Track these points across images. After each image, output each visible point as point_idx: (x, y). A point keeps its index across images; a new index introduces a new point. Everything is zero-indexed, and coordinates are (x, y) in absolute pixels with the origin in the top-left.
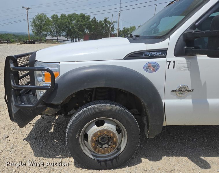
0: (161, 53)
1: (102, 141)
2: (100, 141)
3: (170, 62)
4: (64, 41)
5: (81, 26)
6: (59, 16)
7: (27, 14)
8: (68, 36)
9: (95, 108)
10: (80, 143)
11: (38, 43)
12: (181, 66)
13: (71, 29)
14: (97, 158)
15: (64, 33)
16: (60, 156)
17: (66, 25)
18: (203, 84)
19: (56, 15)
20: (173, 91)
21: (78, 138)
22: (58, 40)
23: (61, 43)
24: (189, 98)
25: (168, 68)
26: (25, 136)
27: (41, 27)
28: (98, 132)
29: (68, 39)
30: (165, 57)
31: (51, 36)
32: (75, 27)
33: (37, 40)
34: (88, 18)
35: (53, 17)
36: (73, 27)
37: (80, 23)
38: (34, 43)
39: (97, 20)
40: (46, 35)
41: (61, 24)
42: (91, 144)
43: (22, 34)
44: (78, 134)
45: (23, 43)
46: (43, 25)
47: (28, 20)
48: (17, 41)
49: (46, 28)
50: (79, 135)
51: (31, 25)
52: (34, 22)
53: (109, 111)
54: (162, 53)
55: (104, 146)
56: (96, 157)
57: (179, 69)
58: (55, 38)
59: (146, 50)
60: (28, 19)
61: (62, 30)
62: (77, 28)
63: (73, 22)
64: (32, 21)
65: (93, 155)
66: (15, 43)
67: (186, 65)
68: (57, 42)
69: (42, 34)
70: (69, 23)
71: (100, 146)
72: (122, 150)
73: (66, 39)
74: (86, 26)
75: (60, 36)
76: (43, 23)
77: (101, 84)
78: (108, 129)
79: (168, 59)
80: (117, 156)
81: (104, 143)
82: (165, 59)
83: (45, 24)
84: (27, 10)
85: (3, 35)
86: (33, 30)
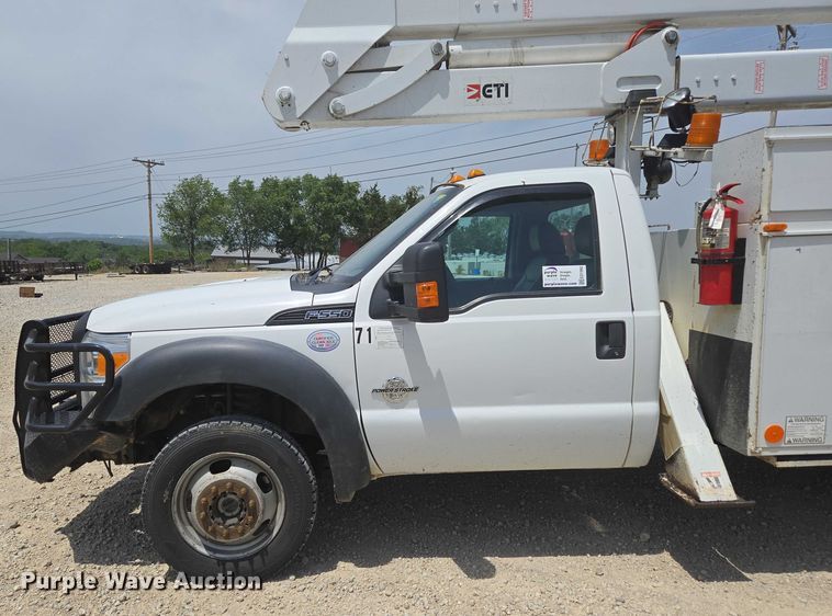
0: (342, 312)
1: (227, 511)
2: (222, 511)
3: (360, 329)
4: (272, 261)
5: (327, 213)
6: (257, 185)
7: (149, 180)
8: (283, 247)
9: (206, 430)
10: (176, 516)
11: (180, 272)
12: (384, 338)
13: (295, 223)
14: (218, 555)
15: (271, 237)
16: (138, 561)
17: (279, 213)
18: (435, 375)
20: (374, 390)
21: (170, 501)
22: (249, 258)
23: (262, 269)
24: (413, 406)
25: (358, 342)
26: (63, 524)
27: (192, 219)
28: (212, 484)
29: (284, 255)
30: (351, 320)
31: (226, 247)
32: (309, 219)
33: (176, 264)
34: (350, 188)
35: (234, 186)
36: (300, 219)
37: (323, 206)
38: (169, 272)
39: (382, 196)
40: (211, 246)
41: (261, 209)
42: (198, 515)
43: (132, 240)
44: (167, 493)
45: (130, 271)
46: (201, 214)
47: (150, 198)
48: (110, 263)
49: (210, 224)
50: (171, 496)
51: (160, 216)
52: (170, 206)
53: (237, 437)
54: (345, 313)
55: (229, 522)
56: (215, 551)
57: (381, 344)
58: (239, 253)
59: (313, 306)
60: (150, 195)
61: (265, 229)
62: (315, 220)
63: (302, 203)
64: (162, 202)
65: (207, 548)
66: (103, 272)
67: (394, 337)
68: (249, 265)
69: (195, 243)
70: (288, 206)
71: (220, 520)
72: (274, 534)
73: (277, 256)
74: (344, 214)
75: (257, 245)
76: (200, 206)
77: (214, 377)
78: (235, 477)
79: (357, 325)
80: (265, 548)
81: (230, 515)
82: (349, 325)
83: (205, 211)
84: (149, 166)
85: (67, 245)
86: (167, 231)
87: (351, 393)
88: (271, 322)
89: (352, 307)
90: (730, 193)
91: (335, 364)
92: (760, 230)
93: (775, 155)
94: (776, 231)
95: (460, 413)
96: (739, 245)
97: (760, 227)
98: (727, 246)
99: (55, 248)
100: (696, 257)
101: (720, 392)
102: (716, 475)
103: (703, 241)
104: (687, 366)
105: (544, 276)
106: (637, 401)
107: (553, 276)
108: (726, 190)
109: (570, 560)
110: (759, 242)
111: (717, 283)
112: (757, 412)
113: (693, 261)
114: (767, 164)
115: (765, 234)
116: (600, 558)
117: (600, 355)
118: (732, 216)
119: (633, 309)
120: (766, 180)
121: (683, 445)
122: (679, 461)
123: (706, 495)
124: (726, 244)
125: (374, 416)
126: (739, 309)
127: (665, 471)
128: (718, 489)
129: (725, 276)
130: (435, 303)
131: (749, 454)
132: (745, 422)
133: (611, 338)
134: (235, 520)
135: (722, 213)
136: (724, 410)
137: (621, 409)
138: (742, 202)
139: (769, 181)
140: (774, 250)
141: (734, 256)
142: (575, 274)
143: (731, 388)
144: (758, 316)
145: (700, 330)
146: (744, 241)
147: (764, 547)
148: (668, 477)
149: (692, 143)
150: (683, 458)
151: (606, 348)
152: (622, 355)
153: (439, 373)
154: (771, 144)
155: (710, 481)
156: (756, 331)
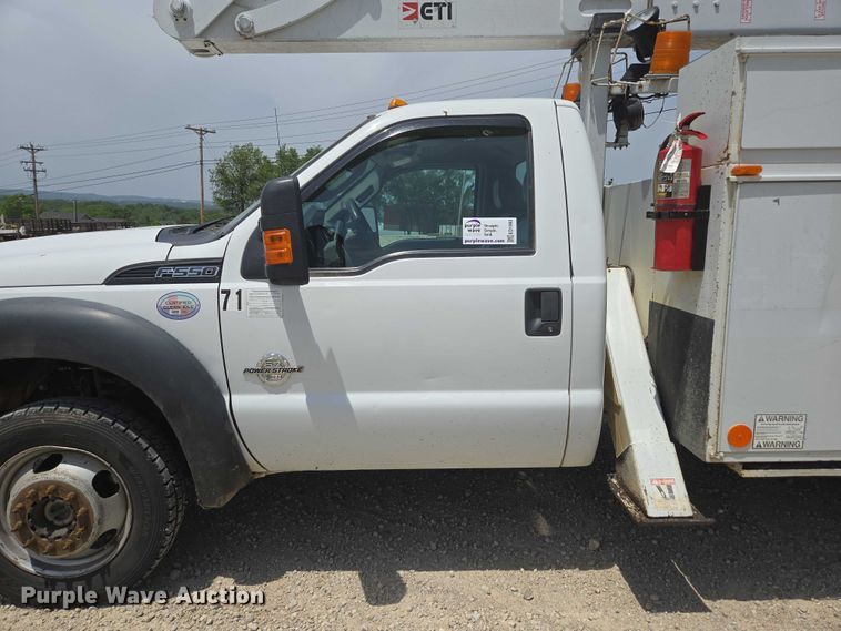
0: (205, 270)
1: (56, 518)
2: (49, 520)
3: (227, 292)
7: (201, 147)
9: (23, 418)
12: (257, 303)
18: (325, 355)
19: (293, 152)
20: (246, 371)
24: (297, 391)
25: (225, 308)
27: (242, 185)
30: (217, 279)
35: (281, 154)
43: (193, 204)
46: (251, 181)
47: (202, 164)
51: (212, 180)
52: (221, 172)
54: (209, 270)
55: (57, 533)
57: (254, 311)
59: (167, 262)
60: (202, 161)
64: (213, 168)
65: (34, 563)
67: (271, 303)
71: (44, 531)
72: (120, 547)
76: (250, 173)
78: (61, 478)
79: (224, 286)
80: (107, 566)
81: (60, 523)
82: (214, 286)
83: (254, 178)
84: (201, 134)
85: (132, 207)
86: (218, 196)
87: (216, 372)
88: (111, 281)
89: (219, 263)
90: (694, 126)
91: (194, 336)
92: (728, 174)
93: (750, 74)
94: (748, 175)
95: (356, 399)
96: (702, 194)
97: (728, 170)
98: (687, 195)
99: (121, 211)
100: (652, 209)
101: (679, 379)
102: (668, 482)
103: (659, 189)
104: (646, 344)
105: (465, 231)
106: (574, 388)
107: (476, 230)
108: (687, 122)
109: (498, 576)
110: (725, 189)
111: (674, 244)
112: (719, 408)
113: (649, 215)
114: (739, 87)
115: (733, 178)
116: (535, 574)
117: (529, 332)
118: (693, 156)
119: (572, 275)
120: (737, 107)
121: (633, 442)
122: (627, 462)
123: (656, 508)
124: (684, 193)
125: (246, 403)
126: (701, 276)
127: (614, 472)
128: (670, 502)
129: (684, 234)
130: (288, 259)
131: (708, 460)
132: (704, 420)
133: (543, 310)
134: (63, 531)
135: (679, 152)
136: (682, 402)
137: (556, 397)
138: (706, 137)
139: (740, 108)
140: (745, 201)
141: (696, 207)
142: (503, 229)
143: (691, 376)
144: (722, 285)
145: (661, 302)
146: (708, 188)
147: (732, 561)
148: (617, 478)
149: (656, 70)
150: (632, 458)
151: (538, 322)
152: (557, 332)
153: (330, 353)
154: (744, 58)
155: (661, 491)
156: (720, 306)
